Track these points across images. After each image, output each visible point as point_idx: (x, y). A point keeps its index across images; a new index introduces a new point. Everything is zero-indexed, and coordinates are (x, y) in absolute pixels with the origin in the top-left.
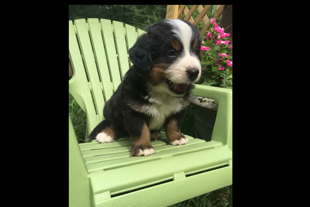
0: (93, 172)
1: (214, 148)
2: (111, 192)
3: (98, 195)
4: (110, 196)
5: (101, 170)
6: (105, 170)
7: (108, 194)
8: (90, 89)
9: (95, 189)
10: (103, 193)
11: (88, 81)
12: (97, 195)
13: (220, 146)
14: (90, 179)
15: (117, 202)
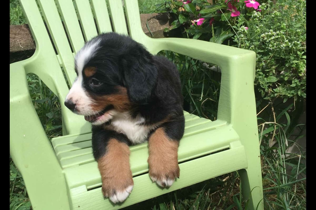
0: (68, 167)
1: (215, 129)
2: (87, 186)
3: (74, 189)
4: (86, 190)
5: (77, 165)
6: (80, 165)
7: (84, 188)
8: (60, 65)
9: (71, 184)
10: (79, 187)
11: (57, 54)
12: (72, 189)
13: (224, 125)
14: (64, 175)
15: (94, 195)
